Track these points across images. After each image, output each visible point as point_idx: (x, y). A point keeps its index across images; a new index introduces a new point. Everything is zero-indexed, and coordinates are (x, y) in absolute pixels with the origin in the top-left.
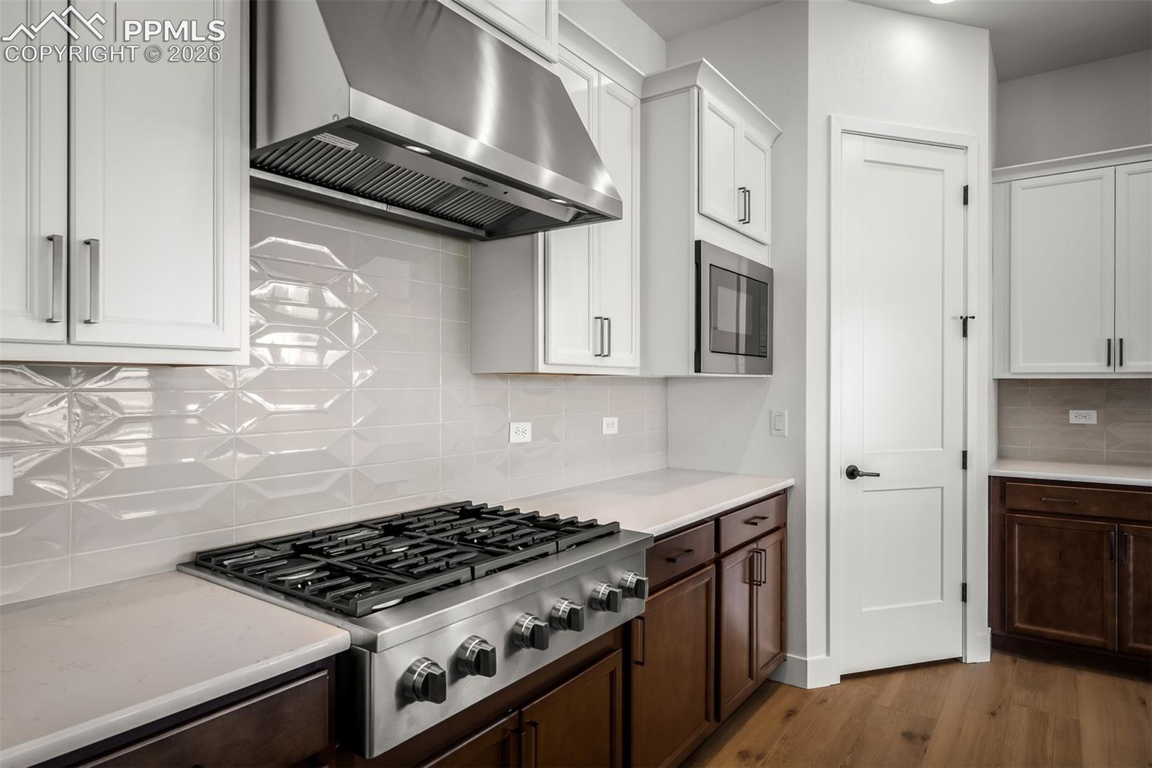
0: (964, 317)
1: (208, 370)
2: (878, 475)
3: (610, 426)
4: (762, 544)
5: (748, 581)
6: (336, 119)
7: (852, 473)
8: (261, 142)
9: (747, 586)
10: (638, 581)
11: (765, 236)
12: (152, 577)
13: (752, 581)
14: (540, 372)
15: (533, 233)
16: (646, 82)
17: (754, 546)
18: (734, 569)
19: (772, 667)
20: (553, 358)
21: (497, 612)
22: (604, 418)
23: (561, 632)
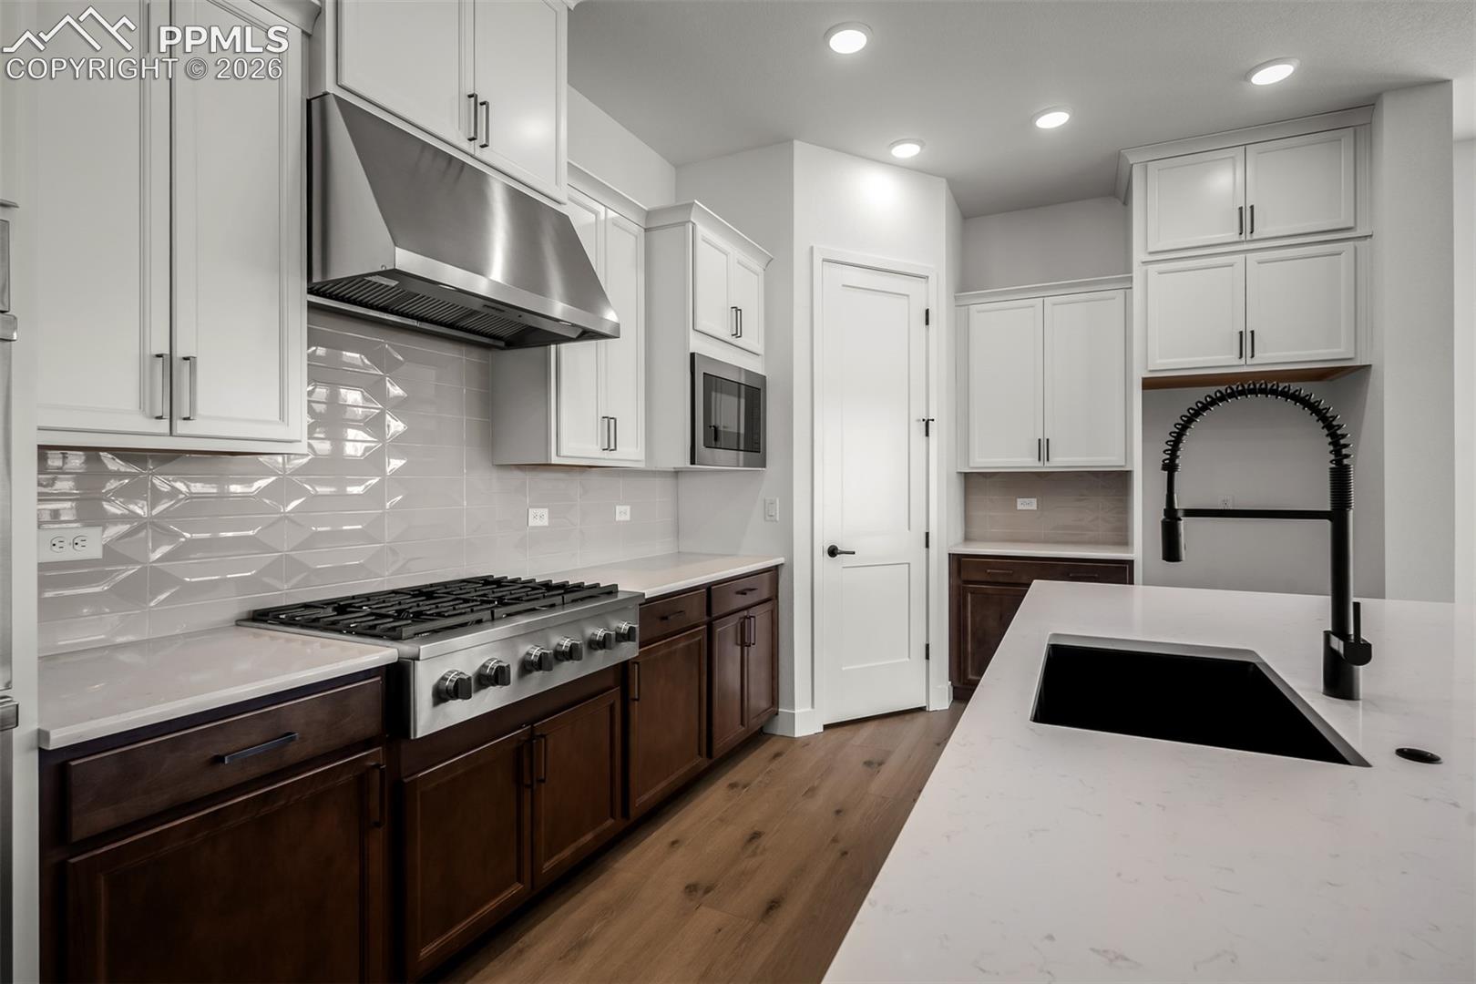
0: (926, 419)
1: (262, 459)
2: (854, 553)
3: (623, 513)
4: (752, 612)
5: (739, 642)
6: (384, 269)
7: (833, 552)
8: (317, 279)
9: (739, 648)
10: (630, 628)
11: (759, 348)
12: (214, 630)
13: (744, 643)
14: (553, 462)
15: (547, 345)
16: (649, 215)
17: (745, 613)
18: (727, 629)
19: (764, 718)
20: (564, 452)
21: (509, 641)
22: (617, 507)
23: (566, 663)
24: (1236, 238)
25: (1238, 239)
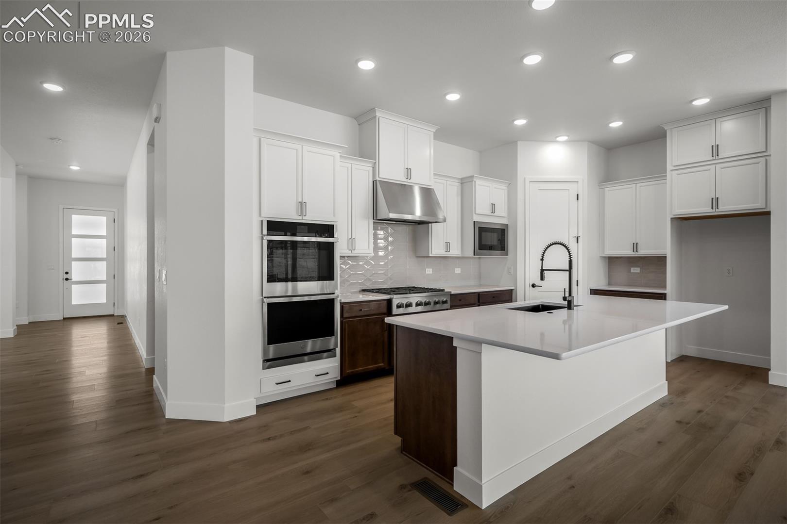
0: (576, 236)
2: (541, 286)
7: (533, 286)
14: (431, 256)
16: (463, 179)
20: (433, 253)
22: (455, 269)
23: (428, 306)
24: (711, 158)
25: (712, 159)
